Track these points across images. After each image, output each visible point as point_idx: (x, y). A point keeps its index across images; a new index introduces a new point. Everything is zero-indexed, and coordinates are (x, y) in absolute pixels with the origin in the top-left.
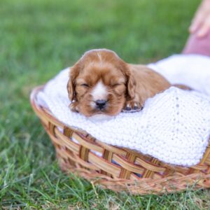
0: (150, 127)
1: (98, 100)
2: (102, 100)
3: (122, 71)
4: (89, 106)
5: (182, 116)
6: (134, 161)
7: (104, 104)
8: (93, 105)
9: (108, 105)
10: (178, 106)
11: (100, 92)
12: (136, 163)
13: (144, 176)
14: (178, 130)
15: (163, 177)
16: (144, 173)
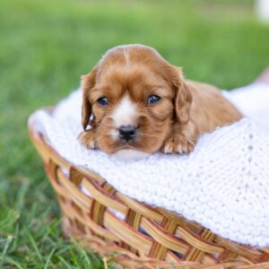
0: (202, 177)
1: (123, 127)
2: (129, 126)
3: (165, 79)
4: (108, 136)
5: (256, 165)
6: (174, 233)
7: (132, 133)
8: (115, 135)
9: (139, 134)
10: (251, 148)
11: (125, 112)
12: (177, 235)
13: (189, 258)
14: (247, 186)
15: (218, 262)
16: (188, 252)
